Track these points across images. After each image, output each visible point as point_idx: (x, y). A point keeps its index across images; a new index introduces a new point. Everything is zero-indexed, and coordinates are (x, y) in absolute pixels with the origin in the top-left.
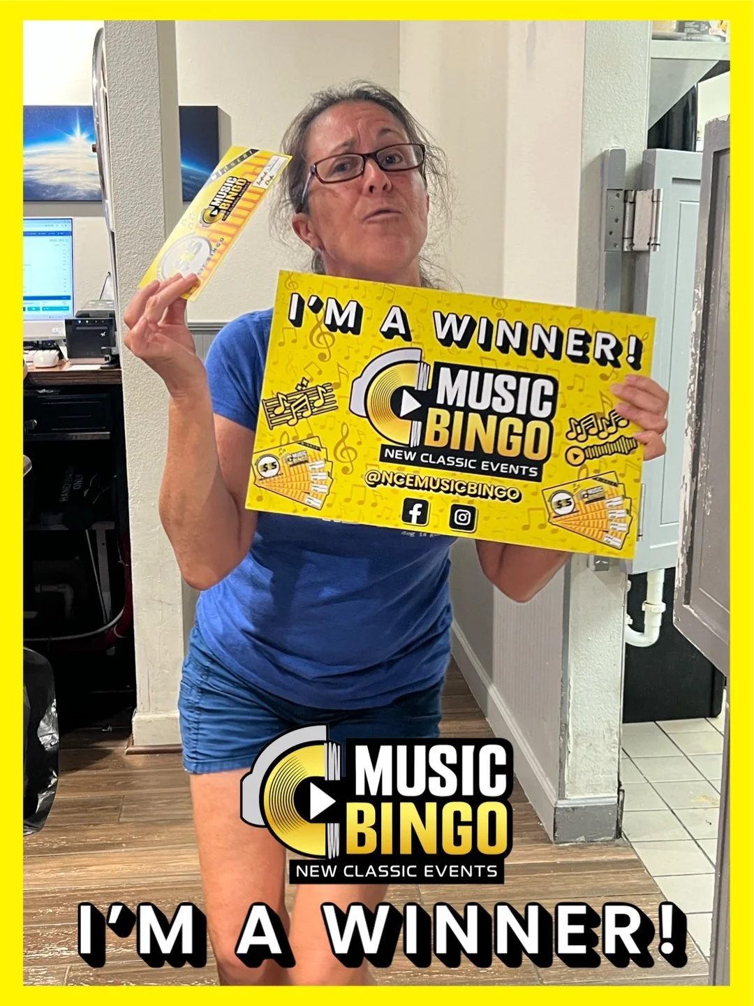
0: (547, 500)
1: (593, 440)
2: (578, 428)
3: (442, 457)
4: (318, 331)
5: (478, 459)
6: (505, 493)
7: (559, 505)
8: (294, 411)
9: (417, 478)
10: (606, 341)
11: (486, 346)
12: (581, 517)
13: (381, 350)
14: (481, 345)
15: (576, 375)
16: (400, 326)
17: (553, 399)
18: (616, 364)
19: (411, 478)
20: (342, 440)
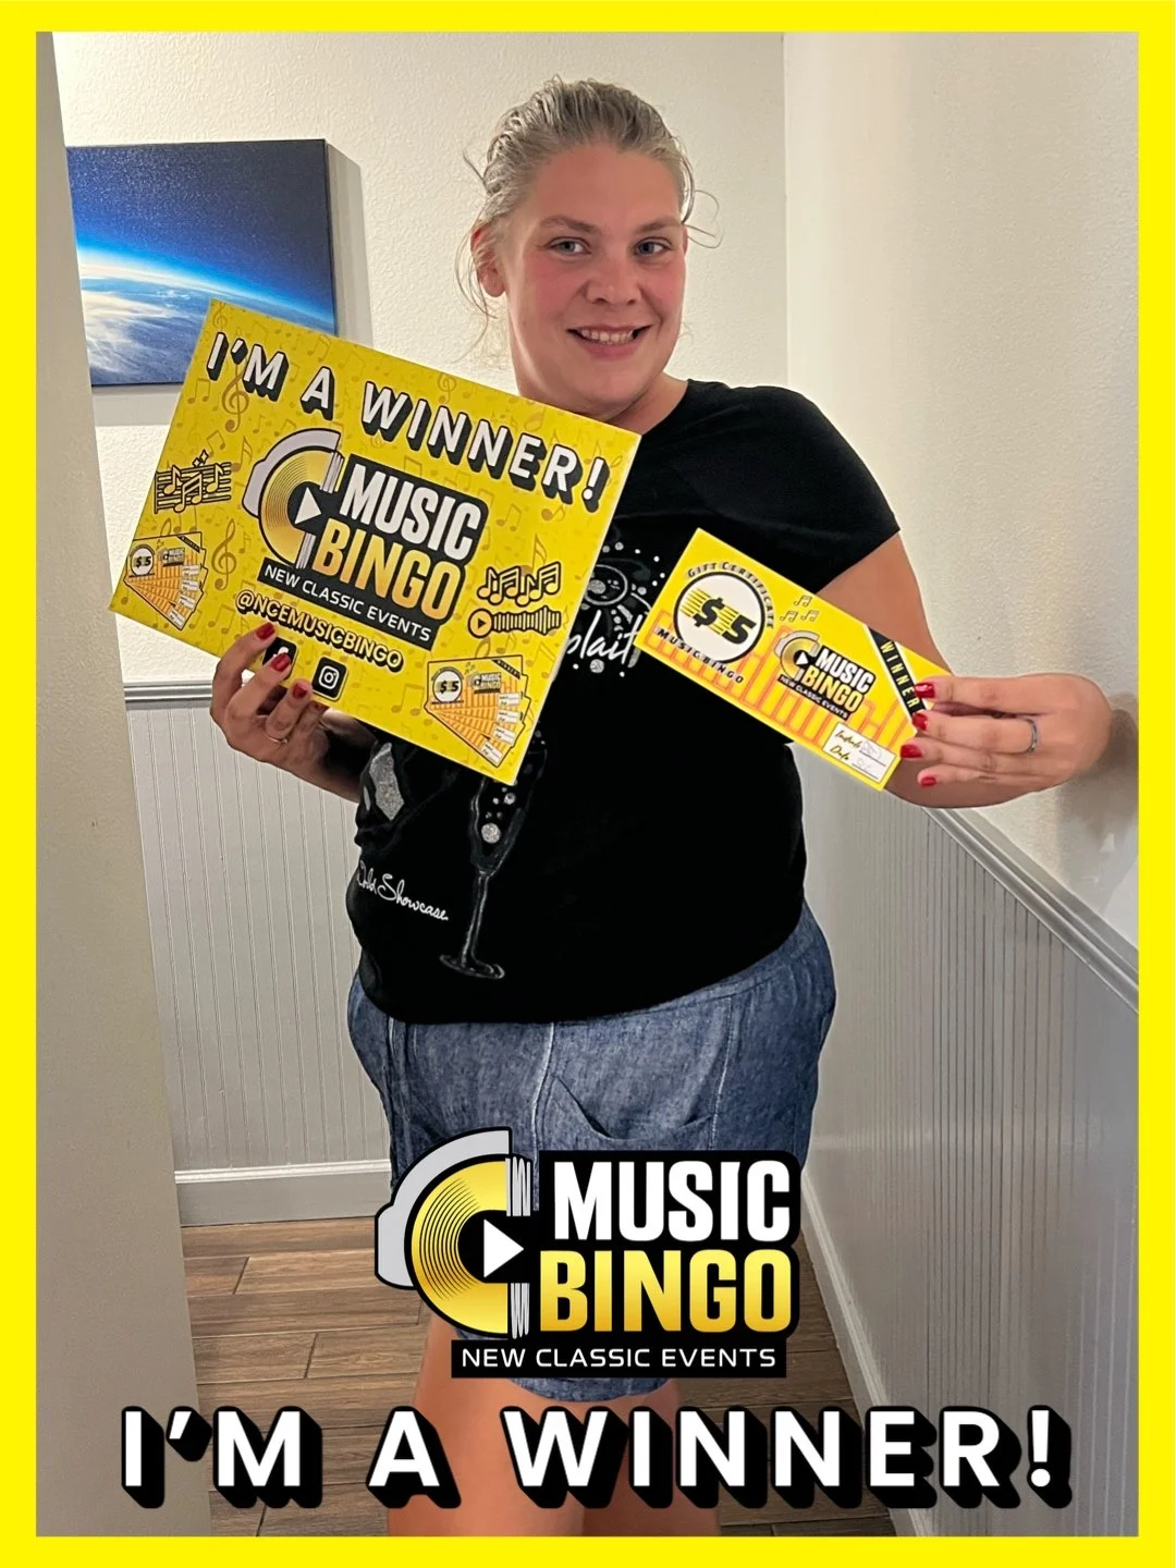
0: (430, 677)
1: (509, 606)
2: (495, 583)
3: (326, 590)
4: (233, 390)
5: (369, 603)
6: (384, 655)
7: (443, 688)
8: (184, 494)
9: (293, 613)
10: (563, 461)
11: (415, 444)
12: (463, 711)
13: (294, 425)
14: (409, 439)
15: (513, 505)
16: (324, 397)
17: (475, 535)
18: (567, 498)
19: (286, 610)
20: (224, 544)
